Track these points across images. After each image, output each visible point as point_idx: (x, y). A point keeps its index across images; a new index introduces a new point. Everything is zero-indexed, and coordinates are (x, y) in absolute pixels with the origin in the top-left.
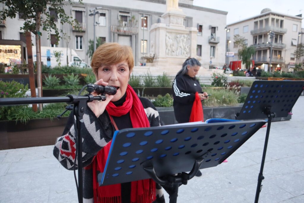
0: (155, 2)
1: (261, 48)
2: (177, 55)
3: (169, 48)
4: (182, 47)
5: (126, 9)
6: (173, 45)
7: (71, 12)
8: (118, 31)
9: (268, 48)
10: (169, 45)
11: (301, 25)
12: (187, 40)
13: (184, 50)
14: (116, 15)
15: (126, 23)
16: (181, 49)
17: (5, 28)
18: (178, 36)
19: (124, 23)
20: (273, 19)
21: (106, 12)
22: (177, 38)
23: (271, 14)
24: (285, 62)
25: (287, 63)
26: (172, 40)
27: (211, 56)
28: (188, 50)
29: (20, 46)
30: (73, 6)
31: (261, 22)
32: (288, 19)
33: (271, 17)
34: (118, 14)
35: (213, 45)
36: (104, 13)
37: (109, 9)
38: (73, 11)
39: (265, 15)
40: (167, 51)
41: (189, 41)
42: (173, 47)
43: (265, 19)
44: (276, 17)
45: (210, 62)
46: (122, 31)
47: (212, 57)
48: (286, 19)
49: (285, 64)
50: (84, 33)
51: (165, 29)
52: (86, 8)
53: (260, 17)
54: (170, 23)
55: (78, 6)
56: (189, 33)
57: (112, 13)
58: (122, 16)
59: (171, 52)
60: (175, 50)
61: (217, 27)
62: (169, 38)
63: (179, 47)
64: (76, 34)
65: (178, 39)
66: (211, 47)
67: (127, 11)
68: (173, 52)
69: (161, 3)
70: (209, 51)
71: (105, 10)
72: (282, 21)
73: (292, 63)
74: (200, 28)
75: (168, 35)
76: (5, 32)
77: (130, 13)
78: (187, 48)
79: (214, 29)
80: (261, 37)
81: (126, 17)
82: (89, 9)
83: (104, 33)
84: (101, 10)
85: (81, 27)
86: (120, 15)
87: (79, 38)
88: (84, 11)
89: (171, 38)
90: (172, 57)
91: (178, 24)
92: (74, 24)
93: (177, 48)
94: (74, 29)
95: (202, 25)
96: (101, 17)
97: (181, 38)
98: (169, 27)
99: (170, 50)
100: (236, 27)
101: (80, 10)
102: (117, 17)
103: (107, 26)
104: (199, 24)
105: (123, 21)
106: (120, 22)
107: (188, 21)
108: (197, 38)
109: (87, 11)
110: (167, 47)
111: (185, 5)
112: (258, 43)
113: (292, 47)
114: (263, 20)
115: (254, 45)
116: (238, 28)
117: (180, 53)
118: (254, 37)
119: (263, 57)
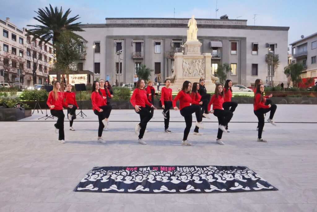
0: (206, 28)
2: (193, 77)
3: (186, 70)
4: (198, 70)
5: (178, 37)
6: (190, 68)
7: (132, 43)
8: (171, 56)
10: (186, 68)
12: (202, 64)
13: (200, 72)
14: (170, 43)
15: (179, 49)
17: (85, 61)
19: (177, 49)
21: (161, 41)
22: (193, 62)
26: (188, 65)
27: (269, 74)
28: (203, 72)
29: (87, 74)
30: (134, 39)
36: (159, 42)
37: (163, 38)
38: (133, 43)
40: (185, 73)
41: (204, 64)
42: (190, 70)
45: (266, 80)
47: (271, 75)
50: (142, 60)
51: (182, 57)
52: (144, 39)
54: (187, 52)
55: (137, 38)
56: (203, 58)
57: (166, 42)
58: (175, 43)
59: (188, 74)
60: (192, 72)
61: (276, 44)
62: (186, 64)
63: (195, 70)
64: (135, 61)
65: (194, 64)
66: (268, 65)
67: (180, 39)
68: (190, 74)
69: (213, 28)
70: (267, 70)
71: (160, 39)
74: (255, 47)
75: (185, 61)
76: (85, 64)
77: (182, 40)
78: (202, 70)
79: (271, 47)
81: (179, 43)
82: (147, 40)
83: (159, 59)
84: (157, 40)
85: (140, 55)
86: (173, 43)
87: (138, 64)
88: (143, 41)
89: (188, 63)
90: (189, 78)
91: (195, 51)
92: (134, 53)
93: (194, 71)
94: (134, 58)
95: (257, 44)
96: (156, 46)
97: (196, 63)
98: (186, 54)
99: (187, 72)
100: (313, 40)
101: (139, 42)
102: (170, 44)
103: (162, 53)
104: (254, 43)
105: (176, 47)
106: (173, 48)
107: (242, 41)
108: (251, 58)
109: (145, 42)
110: (184, 70)
111: (237, 27)
116: (316, 42)
117: (196, 74)
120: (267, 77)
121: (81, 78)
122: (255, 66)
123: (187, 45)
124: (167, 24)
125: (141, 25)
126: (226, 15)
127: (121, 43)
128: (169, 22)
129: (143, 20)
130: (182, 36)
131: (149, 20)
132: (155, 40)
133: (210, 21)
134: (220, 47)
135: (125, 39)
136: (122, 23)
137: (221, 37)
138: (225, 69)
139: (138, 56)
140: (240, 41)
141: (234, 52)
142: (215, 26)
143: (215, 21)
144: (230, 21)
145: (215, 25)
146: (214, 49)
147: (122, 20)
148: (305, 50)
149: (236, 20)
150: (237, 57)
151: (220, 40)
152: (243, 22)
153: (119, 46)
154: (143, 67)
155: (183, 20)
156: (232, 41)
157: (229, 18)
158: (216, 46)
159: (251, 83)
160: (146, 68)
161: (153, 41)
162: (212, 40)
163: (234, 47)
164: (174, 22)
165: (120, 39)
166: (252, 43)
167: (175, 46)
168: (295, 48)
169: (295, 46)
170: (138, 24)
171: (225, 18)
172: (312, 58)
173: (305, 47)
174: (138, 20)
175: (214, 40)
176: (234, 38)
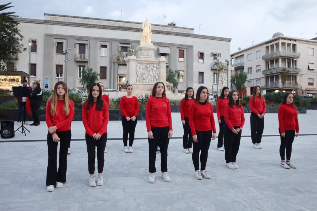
0: (155, 33)
1: (272, 74)
2: (147, 82)
3: (140, 76)
4: (152, 75)
5: (126, 40)
6: (144, 74)
7: (75, 44)
8: (118, 61)
9: (279, 74)
10: (140, 73)
12: (156, 69)
13: (154, 77)
14: (117, 46)
15: (127, 53)
16: (151, 77)
17: (17, 60)
18: (148, 66)
19: (124, 53)
20: (283, 44)
21: (108, 44)
22: (147, 67)
23: (280, 39)
24: (301, 87)
25: (303, 88)
26: (142, 70)
28: (157, 77)
29: (21, 76)
30: (77, 40)
31: (272, 46)
32: (301, 43)
33: (281, 41)
34: (118, 45)
35: (216, 71)
36: (105, 44)
37: (110, 41)
38: (77, 44)
39: (276, 40)
40: (138, 78)
41: (159, 69)
43: (275, 44)
44: (287, 42)
45: (211, 88)
46: (122, 61)
47: (215, 83)
48: (298, 42)
49: (301, 90)
50: (86, 63)
51: (135, 61)
52: (89, 41)
53: (271, 41)
54: (141, 56)
55: (82, 39)
56: (158, 63)
57: (113, 45)
58: (122, 47)
59: (142, 79)
60: (145, 78)
61: (220, 54)
62: (140, 68)
64: (79, 64)
65: (148, 69)
67: (127, 43)
68: (144, 79)
69: (161, 34)
70: (212, 78)
71: (107, 42)
72: (294, 46)
73: (310, 88)
75: (138, 65)
76: (17, 64)
77: (130, 44)
78: (156, 76)
80: (272, 62)
81: (127, 47)
82: (92, 42)
83: (105, 63)
84: (103, 42)
85: (83, 58)
86: (121, 46)
87: (82, 68)
88: (87, 43)
89: (142, 68)
90: (142, 83)
91: (149, 56)
92: (78, 55)
93: (148, 76)
94: (77, 60)
95: (203, 52)
96: (102, 48)
97: (151, 68)
98: (140, 59)
99: (141, 78)
100: (249, 52)
101: (83, 43)
102: (117, 48)
103: (108, 57)
105: (124, 51)
106: (121, 53)
107: (189, 49)
108: (198, 66)
109: (90, 43)
110: (138, 75)
111: (185, 35)
112: (270, 68)
113: (309, 72)
114: (273, 44)
115: (266, 70)
116: (251, 54)
117: (150, 80)
118: (266, 62)
119: (275, 82)
120: (213, 85)
121: (13, 80)
122: (201, 74)
123: (141, 48)
124: (114, 26)
125: (85, 25)
126: (174, 22)
127: (62, 43)
128: (117, 24)
129: (88, 20)
130: (130, 40)
131: (94, 20)
132: (101, 42)
133: (159, 27)
134: (168, 53)
135: (68, 39)
136: (64, 21)
137: (169, 44)
138: (177, 76)
139: (82, 59)
140: (187, 49)
141: (181, 59)
142: (164, 32)
143: (164, 27)
144: (178, 29)
146: (162, 56)
147: (64, 17)
148: (242, 61)
149: (183, 27)
150: (185, 64)
151: (168, 47)
152: (190, 30)
153: (60, 46)
154: (90, 70)
155: (131, 24)
156: (180, 48)
158: (164, 53)
160: (93, 72)
161: (99, 44)
162: (160, 46)
163: (182, 55)
164: (121, 25)
165: (61, 39)
166: (199, 52)
167: (122, 50)
168: (233, 58)
169: (234, 57)
170: (81, 24)
171: (173, 25)
172: (248, 68)
173: (242, 59)
174: (83, 19)
175: (162, 46)
176: (182, 45)
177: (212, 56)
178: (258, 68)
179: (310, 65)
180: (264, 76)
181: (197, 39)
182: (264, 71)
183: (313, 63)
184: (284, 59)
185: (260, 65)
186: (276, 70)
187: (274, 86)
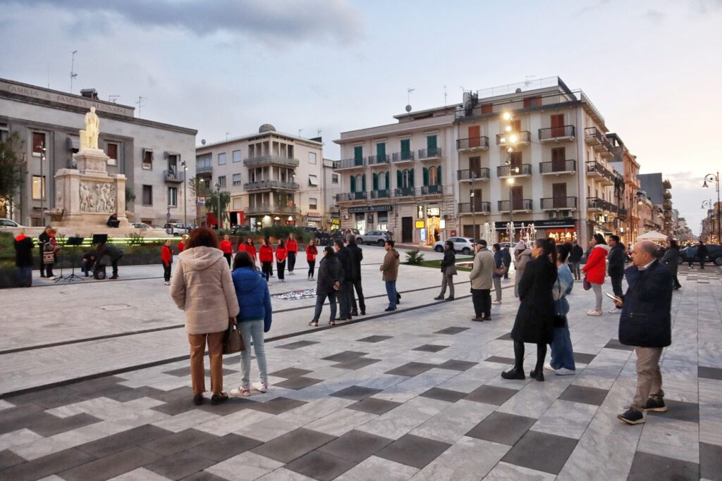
0: (60, 109)
1: (260, 190)
2: (97, 211)
3: (85, 201)
4: (105, 200)
6: (91, 197)
9: (271, 190)
10: (85, 197)
11: (321, 155)
12: (111, 190)
13: (107, 204)
16: (103, 203)
18: (98, 185)
20: (275, 144)
22: (97, 188)
23: (271, 136)
24: (301, 211)
25: (304, 213)
26: (88, 192)
27: (170, 204)
28: (112, 203)
32: (299, 144)
33: (272, 140)
35: (173, 185)
39: (264, 136)
40: (82, 205)
41: (115, 191)
42: (91, 200)
43: (264, 143)
44: (280, 141)
45: (166, 214)
47: (172, 205)
48: (296, 143)
49: (301, 215)
51: (78, 177)
53: (257, 138)
54: (85, 169)
56: (113, 181)
59: (88, 207)
60: (94, 204)
61: (180, 155)
62: (85, 189)
63: (100, 201)
65: (98, 190)
66: (170, 188)
68: (91, 206)
69: (73, 112)
70: (166, 196)
72: (291, 147)
73: (312, 213)
74: (148, 157)
75: (82, 183)
77: (8, 126)
78: (111, 201)
79: (172, 159)
80: (259, 170)
89: (88, 188)
90: (90, 213)
93: (97, 201)
95: (150, 151)
97: (102, 188)
98: (84, 174)
99: (87, 204)
100: (220, 150)
104: (146, 150)
107: (125, 144)
108: (141, 174)
110: (82, 200)
111: (119, 117)
112: (255, 181)
113: (310, 188)
114: (261, 143)
115: (250, 183)
116: (224, 153)
117: (102, 207)
118: (249, 170)
119: (264, 204)
120: (169, 209)
122: (148, 189)
123: (86, 157)
126: (94, 90)
130: (8, 117)
133: (69, 98)
140: (121, 143)
141: (112, 161)
142: (79, 109)
143: (79, 99)
144: (103, 105)
145: (77, 107)
148: (207, 165)
150: (118, 170)
152: (127, 110)
155: (9, 84)
156: (110, 141)
157: (100, 97)
159: (142, 219)
162: (71, 134)
163: (112, 153)
166: (143, 150)
171: (92, 95)
172: (220, 178)
173: (207, 160)
175: (75, 135)
176: (113, 136)
177: (165, 159)
178: (236, 180)
179: (312, 179)
180: (246, 193)
181: (139, 126)
182: (247, 185)
183: (315, 176)
184: (277, 167)
185: (240, 174)
186: (264, 184)
187: (262, 209)
